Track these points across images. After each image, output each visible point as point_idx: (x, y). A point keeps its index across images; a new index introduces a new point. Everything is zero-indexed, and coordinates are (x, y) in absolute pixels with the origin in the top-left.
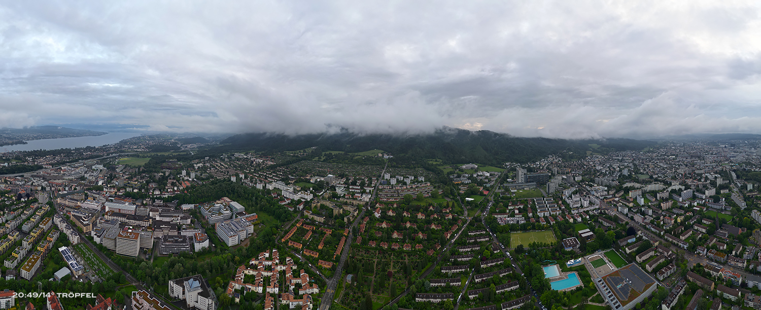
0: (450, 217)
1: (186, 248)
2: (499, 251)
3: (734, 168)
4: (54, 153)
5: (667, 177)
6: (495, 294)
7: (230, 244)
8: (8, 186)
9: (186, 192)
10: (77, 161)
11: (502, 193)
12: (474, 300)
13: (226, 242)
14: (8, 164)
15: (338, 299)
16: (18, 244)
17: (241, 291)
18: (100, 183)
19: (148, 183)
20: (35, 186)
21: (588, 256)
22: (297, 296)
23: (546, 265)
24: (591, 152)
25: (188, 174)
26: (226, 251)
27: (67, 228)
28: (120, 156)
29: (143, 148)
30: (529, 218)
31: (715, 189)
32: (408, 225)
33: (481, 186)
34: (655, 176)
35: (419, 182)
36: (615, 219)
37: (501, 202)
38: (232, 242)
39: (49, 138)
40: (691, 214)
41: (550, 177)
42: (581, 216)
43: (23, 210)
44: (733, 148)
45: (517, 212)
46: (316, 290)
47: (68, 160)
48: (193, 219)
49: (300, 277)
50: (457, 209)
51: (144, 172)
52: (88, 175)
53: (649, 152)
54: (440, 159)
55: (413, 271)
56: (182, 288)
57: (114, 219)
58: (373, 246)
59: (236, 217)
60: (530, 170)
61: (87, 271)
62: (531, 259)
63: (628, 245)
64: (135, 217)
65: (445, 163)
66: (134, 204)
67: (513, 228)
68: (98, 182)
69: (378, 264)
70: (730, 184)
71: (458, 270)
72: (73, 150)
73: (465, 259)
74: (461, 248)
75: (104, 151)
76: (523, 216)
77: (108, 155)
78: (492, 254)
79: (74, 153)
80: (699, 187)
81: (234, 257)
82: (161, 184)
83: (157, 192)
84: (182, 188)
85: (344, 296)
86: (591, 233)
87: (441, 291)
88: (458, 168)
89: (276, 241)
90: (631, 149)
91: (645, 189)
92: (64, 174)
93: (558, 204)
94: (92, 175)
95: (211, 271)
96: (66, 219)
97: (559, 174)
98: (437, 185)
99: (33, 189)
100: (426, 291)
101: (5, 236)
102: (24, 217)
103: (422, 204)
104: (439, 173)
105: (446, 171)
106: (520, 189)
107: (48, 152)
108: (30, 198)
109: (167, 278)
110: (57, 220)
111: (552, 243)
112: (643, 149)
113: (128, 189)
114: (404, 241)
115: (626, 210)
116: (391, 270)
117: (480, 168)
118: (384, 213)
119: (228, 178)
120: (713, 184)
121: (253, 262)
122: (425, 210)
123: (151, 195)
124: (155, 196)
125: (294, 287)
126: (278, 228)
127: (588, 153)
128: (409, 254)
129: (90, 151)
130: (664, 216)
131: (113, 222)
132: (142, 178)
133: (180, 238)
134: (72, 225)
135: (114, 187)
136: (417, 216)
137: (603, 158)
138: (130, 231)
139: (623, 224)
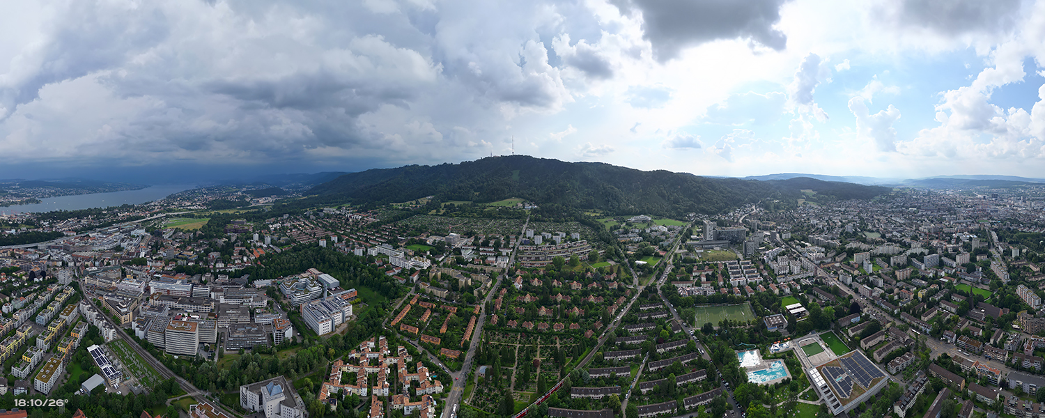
0: (615, 285)
1: (263, 339)
2: (680, 331)
3: (995, 226)
4: (79, 215)
5: (904, 235)
6: (676, 386)
7: (321, 332)
8: (17, 262)
9: (259, 263)
10: (110, 224)
11: (684, 254)
12: (649, 394)
13: (314, 329)
14: (16, 231)
15: (468, 399)
16: (32, 342)
17: (338, 396)
18: (142, 255)
19: (207, 252)
20: (53, 261)
21: (798, 339)
22: (414, 398)
23: (742, 349)
24: (804, 201)
25: (262, 239)
26: (316, 342)
27: (100, 317)
28: (167, 217)
29: (199, 205)
30: (719, 288)
31: (969, 254)
32: (560, 297)
33: (656, 245)
34: (888, 235)
35: (572, 240)
36: (836, 291)
37: (682, 266)
38: (323, 328)
39: (72, 194)
40: (936, 287)
41: (748, 234)
42: (789, 285)
43: (38, 295)
44: (994, 199)
45: (704, 279)
46: (439, 388)
47: (98, 225)
48: (271, 299)
49: (417, 372)
50: (623, 275)
51: (201, 237)
52: (126, 243)
53: (880, 201)
54: (600, 208)
55: (567, 358)
56: (258, 397)
57: (162, 305)
58: (514, 327)
59: (329, 294)
60: (721, 224)
61: (128, 378)
62: (722, 342)
63: (851, 325)
64: (192, 299)
65: (607, 215)
66: (190, 282)
67: (699, 300)
68: (138, 253)
69: (521, 350)
70: (989, 248)
71: (626, 357)
72: (105, 210)
73: (636, 341)
74: (631, 328)
75: (146, 210)
76: (711, 285)
77: (151, 216)
78: (672, 334)
79: (105, 214)
80: (947, 250)
81: (327, 350)
82: (226, 252)
83: (220, 265)
84: (254, 258)
85: (477, 395)
86: (803, 309)
87: (604, 384)
88: (624, 222)
89: (383, 324)
90: (857, 197)
91: (875, 251)
92: (93, 244)
93: (758, 268)
94: (131, 245)
95: (297, 371)
96: (97, 305)
97: (760, 229)
98: (595, 244)
99: (50, 265)
100: (585, 385)
101: (12, 332)
102: (38, 304)
103: (577, 269)
104: (599, 228)
105: (608, 226)
106: (709, 248)
107: (71, 213)
108: (46, 277)
109: (238, 383)
110: (85, 308)
111: (749, 322)
112: (872, 197)
113: (180, 262)
114: (554, 320)
115: (849, 280)
116: (538, 358)
117: (655, 221)
118: (526, 281)
119: (316, 242)
120: (967, 247)
121: (352, 355)
122: (582, 278)
123: (211, 268)
124: (218, 271)
125: (409, 386)
126: (385, 308)
127: (801, 202)
128: (561, 336)
129: (128, 211)
130: (901, 289)
131: (161, 309)
132: (199, 246)
133: (253, 327)
134: (104, 313)
135: (160, 259)
136: (570, 287)
137: (820, 208)
138: (185, 319)
139: (845, 298)
